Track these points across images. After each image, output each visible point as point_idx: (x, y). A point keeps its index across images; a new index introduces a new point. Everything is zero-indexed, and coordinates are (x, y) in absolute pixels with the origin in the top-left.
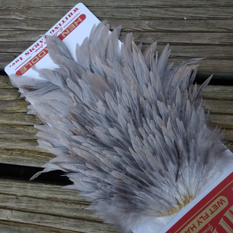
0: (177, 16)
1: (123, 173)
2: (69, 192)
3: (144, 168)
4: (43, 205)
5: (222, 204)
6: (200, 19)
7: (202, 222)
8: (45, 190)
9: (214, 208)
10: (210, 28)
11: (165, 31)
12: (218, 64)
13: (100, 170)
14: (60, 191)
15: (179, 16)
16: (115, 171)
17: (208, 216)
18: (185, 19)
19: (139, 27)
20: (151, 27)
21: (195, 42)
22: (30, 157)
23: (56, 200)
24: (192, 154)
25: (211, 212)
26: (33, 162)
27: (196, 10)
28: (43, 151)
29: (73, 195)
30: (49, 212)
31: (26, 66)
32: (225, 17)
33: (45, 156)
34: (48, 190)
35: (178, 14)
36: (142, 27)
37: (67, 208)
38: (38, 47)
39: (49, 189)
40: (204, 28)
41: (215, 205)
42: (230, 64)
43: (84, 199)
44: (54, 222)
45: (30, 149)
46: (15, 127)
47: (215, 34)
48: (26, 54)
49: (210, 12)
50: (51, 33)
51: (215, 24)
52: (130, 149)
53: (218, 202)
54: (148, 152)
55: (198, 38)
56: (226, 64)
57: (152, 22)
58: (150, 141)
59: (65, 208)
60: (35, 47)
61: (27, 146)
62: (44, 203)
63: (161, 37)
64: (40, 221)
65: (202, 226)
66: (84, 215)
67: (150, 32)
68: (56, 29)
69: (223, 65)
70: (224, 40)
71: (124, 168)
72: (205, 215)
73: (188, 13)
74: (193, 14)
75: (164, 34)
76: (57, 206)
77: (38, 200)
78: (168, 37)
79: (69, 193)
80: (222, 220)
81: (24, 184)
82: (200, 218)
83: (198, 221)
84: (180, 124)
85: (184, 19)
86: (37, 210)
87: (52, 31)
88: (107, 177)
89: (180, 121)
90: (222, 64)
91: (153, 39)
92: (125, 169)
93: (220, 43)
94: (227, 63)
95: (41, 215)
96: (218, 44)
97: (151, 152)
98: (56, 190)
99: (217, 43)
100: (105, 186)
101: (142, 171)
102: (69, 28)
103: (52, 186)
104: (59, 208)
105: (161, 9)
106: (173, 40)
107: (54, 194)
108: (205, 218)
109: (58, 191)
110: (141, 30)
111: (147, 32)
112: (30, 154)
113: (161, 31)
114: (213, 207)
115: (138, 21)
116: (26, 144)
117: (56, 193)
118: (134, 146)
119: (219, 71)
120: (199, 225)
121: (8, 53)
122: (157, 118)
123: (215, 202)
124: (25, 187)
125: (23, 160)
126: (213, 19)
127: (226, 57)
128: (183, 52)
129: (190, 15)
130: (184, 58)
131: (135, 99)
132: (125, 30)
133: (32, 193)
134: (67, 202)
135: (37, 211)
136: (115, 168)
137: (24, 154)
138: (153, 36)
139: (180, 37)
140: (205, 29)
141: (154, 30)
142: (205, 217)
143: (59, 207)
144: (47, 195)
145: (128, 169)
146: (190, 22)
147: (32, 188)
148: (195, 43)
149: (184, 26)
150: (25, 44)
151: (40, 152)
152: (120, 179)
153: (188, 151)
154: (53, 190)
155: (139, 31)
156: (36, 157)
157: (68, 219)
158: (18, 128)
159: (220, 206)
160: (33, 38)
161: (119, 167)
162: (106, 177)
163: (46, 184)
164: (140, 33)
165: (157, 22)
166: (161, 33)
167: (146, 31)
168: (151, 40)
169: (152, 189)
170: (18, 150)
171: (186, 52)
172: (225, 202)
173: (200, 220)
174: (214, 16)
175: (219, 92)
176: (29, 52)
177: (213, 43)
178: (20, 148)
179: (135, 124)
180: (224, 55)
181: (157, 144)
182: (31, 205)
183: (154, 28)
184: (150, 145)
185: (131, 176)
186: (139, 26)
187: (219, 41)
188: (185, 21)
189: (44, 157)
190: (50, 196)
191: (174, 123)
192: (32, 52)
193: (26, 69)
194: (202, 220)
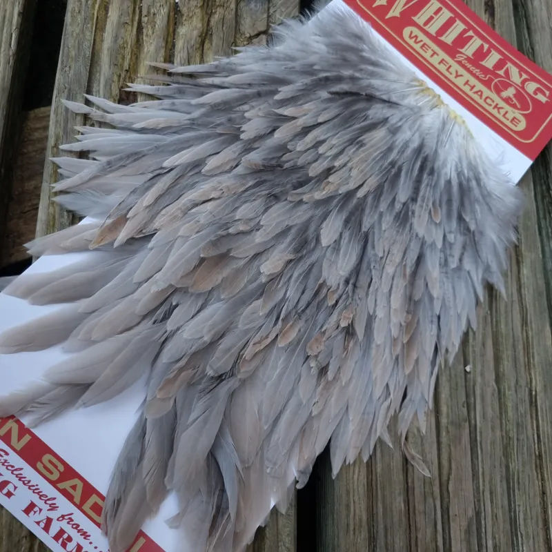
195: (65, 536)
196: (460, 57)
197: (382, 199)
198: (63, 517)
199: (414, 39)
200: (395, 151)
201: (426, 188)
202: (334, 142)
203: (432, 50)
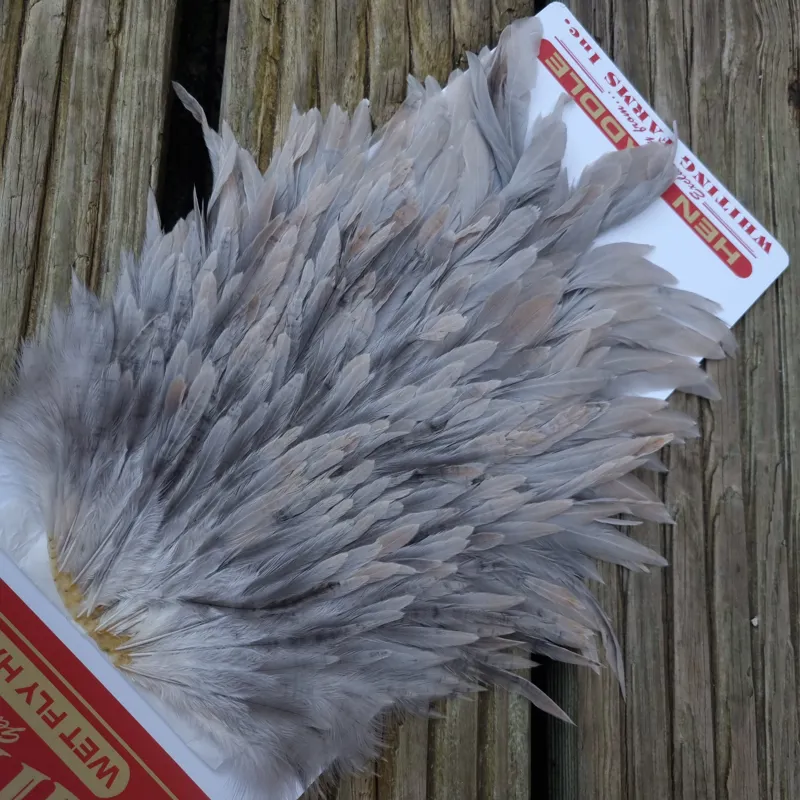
0: (762, 591)
1: (211, 407)
2: (135, 218)
3: (231, 483)
4: (84, 124)
5: (100, 775)
6: (756, 673)
7: (29, 700)
8: (141, 133)
9: (82, 746)
10: (727, 709)
11: (709, 549)
12: (606, 744)
13: (218, 326)
14: (137, 185)
15: (764, 598)
16: (215, 377)
17: (52, 725)
18: (755, 622)
19: (720, 461)
20: (723, 502)
21: (677, 658)
22: (256, 83)
23: (103, 172)
24: (283, 655)
25: (67, 734)
26: (238, 91)
27: (788, 658)
28: (277, 129)
29: (122, 230)
30: (59, 147)
31: (572, 74)
32: (768, 764)
33: (262, 135)
34: (140, 143)
35: (768, 595)
36: (719, 470)
37: (76, 210)
38: (635, 117)
39: (143, 145)
40: (728, 689)
41: (96, 749)
42: (607, 786)
43: (108, 271)
44: (23, 162)
45: (284, 82)
46: (359, 32)
47: (710, 730)
48: (611, 75)
49: (783, 706)
50: (684, 162)
51: (743, 725)
52: (298, 430)
53: (105, 760)
54: (289, 494)
55: (692, 667)
56: (607, 772)
57: (738, 503)
58: (327, 502)
59: (75, 200)
60: (634, 105)
61: (294, 73)
62: (94, 127)
63: (691, 538)
64: (26, 113)
65: (17, 703)
66: (52, 271)
67: (704, 499)
68: (698, 177)
69: (602, 760)
70: (691, 761)
71: (226, 411)
72: (58, 715)
73: (774, 630)
74: (773, 649)
75: (701, 549)
76: (85, 174)
77: (105, 106)
78: (690, 560)
79: (131, 215)
80: (39, 777)
81: (161, 60)
82: (44, 694)
83: (35, 685)
84: (392, 609)
85: (752, 618)
86: (67, 103)
87: (689, 163)
88: (194, 348)
89: (403, 610)
90: (605, 757)
91: (681, 511)
92: (224, 414)
93: (677, 746)
94: (610, 775)
95: (49, 117)
96: (675, 739)
97: (288, 507)
98: (142, 169)
99: (679, 736)
100: (160, 343)
101: (218, 475)
102: (704, 219)
103: (153, 158)
104: (77, 179)
105: (782, 538)
106: (680, 579)
107: (126, 164)
108: (45, 713)
109: (137, 177)
110: (710, 467)
111: (704, 487)
112: (267, 81)
113: (709, 537)
114: (88, 740)
115: (739, 455)
116: (304, 70)
117: (129, 172)
118: (309, 444)
119: (580, 746)
120: (20, 691)
121: (611, 16)
122: (412, 524)
123: (105, 749)
124: (150, 63)
125: (246, 58)
126: (760, 720)
127: (630, 772)
128: (640, 616)
129: (770, 638)
130: (621, 619)
131: (476, 445)
132: (706, 412)
133: (129, 88)
134: (98, 209)
135: (61, 105)
136: (227, 378)
137: (268, 64)
138: (692, 508)
139: (691, 606)
140: (722, 694)
141: (713, 511)
142: (50, 712)
143: (80, 180)
144: (123, 139)
145: (224, 425)
146: (743, 638)
147: (147, 87)
148: (673, 659)
149: (729, 615)
150: (643, 73)
151: (274, 119)
152: (186, 395)
153: (296, 641)
154: (142, 159)
155: (705, 459)
156: (257, 104)
157: (35, 214)
158: (356, 42)
159: (90, 766)
160: (665, 99)
161: (231, 391)
162: (192, 346)
163: (160, 135)
164: (698, 462)
165: (739, 523)
166: (702, 538)
167: (707, 485)
168: (677, 501)
169: (154, 513)
170: (281, 42)
171: (642, 627)
172: (109, 785)
173: (37, 693)
174: (770, 724)
175: (509, 751)
176: (619, 87)
177: (677, 720)
178: (289, 48)
179: (389, 445)
180: (637, 763)
181: (316, 526)
182: (85, 84)
183: (717, 514)
184: (314, 501)
185: (198, 437)
186: (724, 459)
187: (686, 744)
188: (747, 620)
189: (257, 131)
190: (120, 151)
191: (394, 589)
192: (617, 95)
193: (560, 73)
194: (38, 701)
195: (639, 114)
196: (12, 734)
197: (261, 424)
198: (641, 130)
199: (109, 766)
200: (220, 505)
201: (180, 438)
202: (327, 518)
203: (71, 746)
